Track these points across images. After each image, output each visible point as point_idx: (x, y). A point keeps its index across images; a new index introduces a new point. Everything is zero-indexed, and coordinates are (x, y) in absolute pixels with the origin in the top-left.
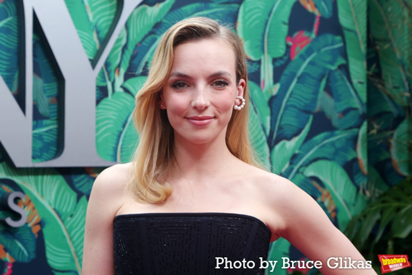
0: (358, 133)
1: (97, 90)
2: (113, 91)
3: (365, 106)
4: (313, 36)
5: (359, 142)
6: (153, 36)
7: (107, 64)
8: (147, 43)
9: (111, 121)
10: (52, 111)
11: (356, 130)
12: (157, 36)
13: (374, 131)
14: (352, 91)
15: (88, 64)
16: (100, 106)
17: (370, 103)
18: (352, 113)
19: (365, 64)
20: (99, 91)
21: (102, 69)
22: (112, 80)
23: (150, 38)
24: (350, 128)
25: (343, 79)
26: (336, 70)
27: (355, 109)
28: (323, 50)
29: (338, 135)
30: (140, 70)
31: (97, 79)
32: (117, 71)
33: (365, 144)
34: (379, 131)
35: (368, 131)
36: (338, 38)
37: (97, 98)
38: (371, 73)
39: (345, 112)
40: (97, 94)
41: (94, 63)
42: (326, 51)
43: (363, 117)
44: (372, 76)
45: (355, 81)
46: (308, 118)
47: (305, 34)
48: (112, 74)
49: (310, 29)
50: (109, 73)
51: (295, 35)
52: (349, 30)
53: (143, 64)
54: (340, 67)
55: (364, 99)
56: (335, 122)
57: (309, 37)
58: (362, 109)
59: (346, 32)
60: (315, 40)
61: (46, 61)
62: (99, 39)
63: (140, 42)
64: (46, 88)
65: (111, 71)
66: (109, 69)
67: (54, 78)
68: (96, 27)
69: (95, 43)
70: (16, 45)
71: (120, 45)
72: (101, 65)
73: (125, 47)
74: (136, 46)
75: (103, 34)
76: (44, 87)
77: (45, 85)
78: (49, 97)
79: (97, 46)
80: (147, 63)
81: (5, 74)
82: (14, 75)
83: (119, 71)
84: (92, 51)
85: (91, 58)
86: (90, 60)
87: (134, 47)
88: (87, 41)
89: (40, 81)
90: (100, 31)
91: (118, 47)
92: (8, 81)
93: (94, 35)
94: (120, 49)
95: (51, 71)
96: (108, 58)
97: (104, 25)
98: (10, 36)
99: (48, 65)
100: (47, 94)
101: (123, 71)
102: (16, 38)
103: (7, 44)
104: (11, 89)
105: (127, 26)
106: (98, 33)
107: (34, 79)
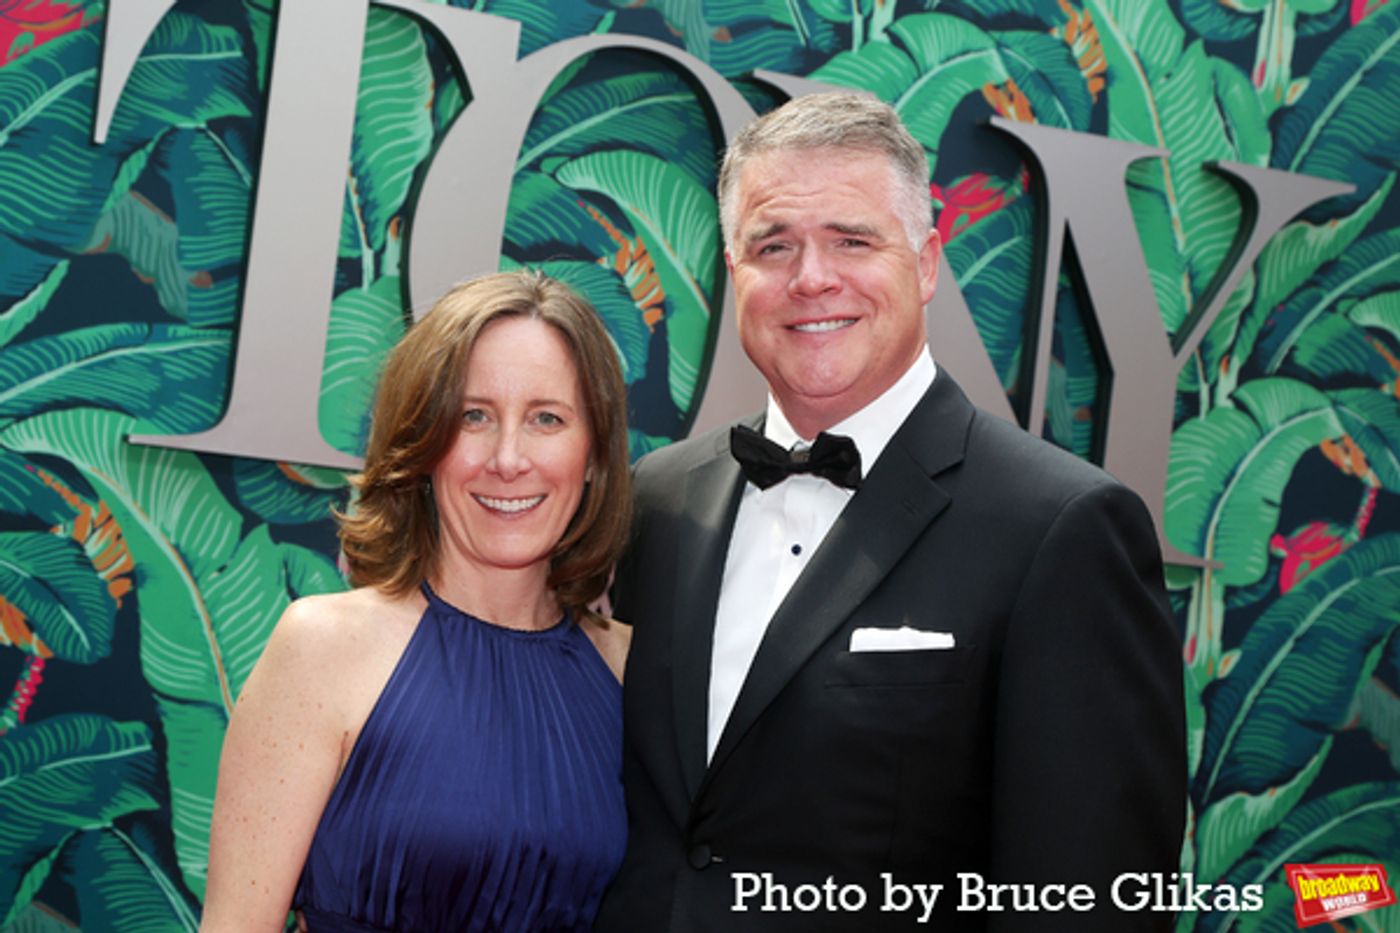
1: (1178, 399)
2: (1212, 404)
7: (1204, 347)
9: (1201, 470)
10: (1078, 435)
15: (1166, 341)
16: (1179, 434)
20: (1180, 403)
21: (1193, 356)
22: (1212, 380)
30: (1276, 363)
31: (1180, 376)
32: (1224, 363)
37: (1176, 415)
40: (1177, 407)
41: (1177, 341)
48: (1213, 368)
50: (1206, 365)
53: (1283, 351)
61: (1077, 330)
62: (1193, 289)
63: (1283, 303)
64: (1071, 387)
65: (1211, 360)
66: (1208, 357)
67: (1090, 367)
68: (1189, 264)
69: (1183, 298)
70: (1020, 293)
71: (1237, 307)
72: (1191, 346)
73: (1248, 311)
74: (1274, 310)
75: (1203, 281)
76: (1068, 384)
77: (1071, 380)
78: (1075, 405)
79: (1188, 306)
80: (1293, 349)
81: (994, 352)
82: (1010, 355)
83: (1228, 362)
84: (1175, 315)
85: (1172, 330)
86: (1170, 335)
87: (1268, 310)
88: (1168, 294)
89: (1061, 372)
90: (1198, 273)
91: (1231, 311)
92: (1000, 365)
93: (1184, 282)
94: (1237, 314)
95: (1086, 352)
96: (1208, 333)
97: (1208, 262)
98: (1013, 275)
99: (1082, 339)
100: (1073, 400)
101: (1237, 363)
102: (1023, 280)
103: (1005, 290)
104: (1003, 381)
105: (1257, 267)
106: (1192, 277)
107: (1052, 368)
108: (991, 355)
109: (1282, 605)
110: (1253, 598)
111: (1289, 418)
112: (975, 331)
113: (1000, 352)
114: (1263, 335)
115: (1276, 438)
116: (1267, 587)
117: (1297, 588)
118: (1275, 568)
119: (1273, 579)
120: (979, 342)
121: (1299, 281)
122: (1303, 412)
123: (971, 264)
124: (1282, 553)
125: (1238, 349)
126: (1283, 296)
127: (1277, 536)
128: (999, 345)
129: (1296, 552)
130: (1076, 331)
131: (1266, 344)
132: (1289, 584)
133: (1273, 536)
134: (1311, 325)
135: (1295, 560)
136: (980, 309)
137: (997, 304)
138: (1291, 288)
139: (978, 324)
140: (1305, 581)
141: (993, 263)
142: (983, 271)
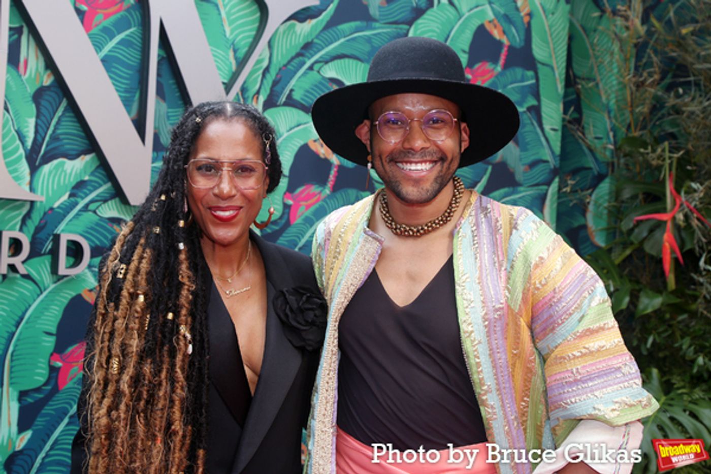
0: (547, 190)
3: (558, 159)
4: (499, 69)
5: (548, 202)
6: (301, 58)
7: (243, 90)
8: (293, 66)
11: (545, 187)
12: (306, 59)
13: (568, 189)
14: (543, 139)
15: (222, 87)
17: (564, 155)
18: (541, 166)
19: (561, 106)
21: (237, 94)
23: (296, 61)
24: (537, 185)
25: (532, 124)
26: (524, 112)
27: (546, 162)
28: (510, 87)
29: (520, 192)
30: (283, 99)
32: (255, 99)
33: (555, 205)
34: (574, 191)
35: (560, 189)
36: (530, 73)
38: (568, 117)
39: (533, 165)
41: (228, 87)
42: (513, 88)
43: (555, 172)
44: (570, 122)
45: (547, 127)
46: (486, 169)
47: (489, 66)
49: (495, 61)
50: (245, 100)
51: (477, 66)
52: (543, 64)
54: (530, 109)
55: (558, 150)
56: (519, 177)
57: (493, 70)
58: (553, 163)
59: (539, 66)
60: (500, 74)
61: (172, 82)
62: (236, 58)
63: (285, 66)
64: (170, 114)
65: (248, 97)
66: (246, 96)
67: (180, 102)
68: (233, 44)
69: (231, 63)
70: (138, 61)
71: (261, 67)
72: (236, 88)
73: (267, 70)
74: (280, 69)
75: (242, 53)
76: (168, 112)
77: (170, 110)
78: (172, 124)
79: (234, 68)
80: (292, 90)
81: (123, 95)
82: (134, 96)
83: (257, 98)
84: (226, 72)
85: (226, 81)
86: (224, 83)
87: (277, 70)
88: (222, 60)
89: (164, 105)
90: (238, 49)
91: (258, 70)
92: (127, 103)
93: (231, 54)
94: (261, 72)
95: (178, 94)
96: (245, 82)
97: (243, 43)
98: (132, 50)
99: (174, 87)
100: (172, 122)
101: (262, 98)
102: (139, 53)
103: (128, 59)
104: (129, 112)
105: (270, 45)
106: (235, 51)
107: (157, 103)
108: (120, 96)
109: (292, 230)
110: (276, 228)
111: (291, 129)
112: (109, 82)
113: (127, 95)
114: (275, 83)
115: (284, 140)
116: (283, 221)
117: (299, 221)
118: (287, 211)
119: (286, 217)
120: (112, 88)
121: (294, 54)
122: (298, 125)
123: (108, 43)
124: (290, 202)
125: (262, 91)
126: (285, 62)
127: (288, 193)
128: (126, 91)
129: (297, 201)
130: (169, 82)
131: (277, 88)
132: (295, 219)
133: (285, 194)
134: (300, 77)
135: (298, 206)
136: (113, 70)
137: (123, 67)
138: (289, 57)
139: (111, 78)
140: (303, 217)
141: (119, 43)
142: (114, 47)
